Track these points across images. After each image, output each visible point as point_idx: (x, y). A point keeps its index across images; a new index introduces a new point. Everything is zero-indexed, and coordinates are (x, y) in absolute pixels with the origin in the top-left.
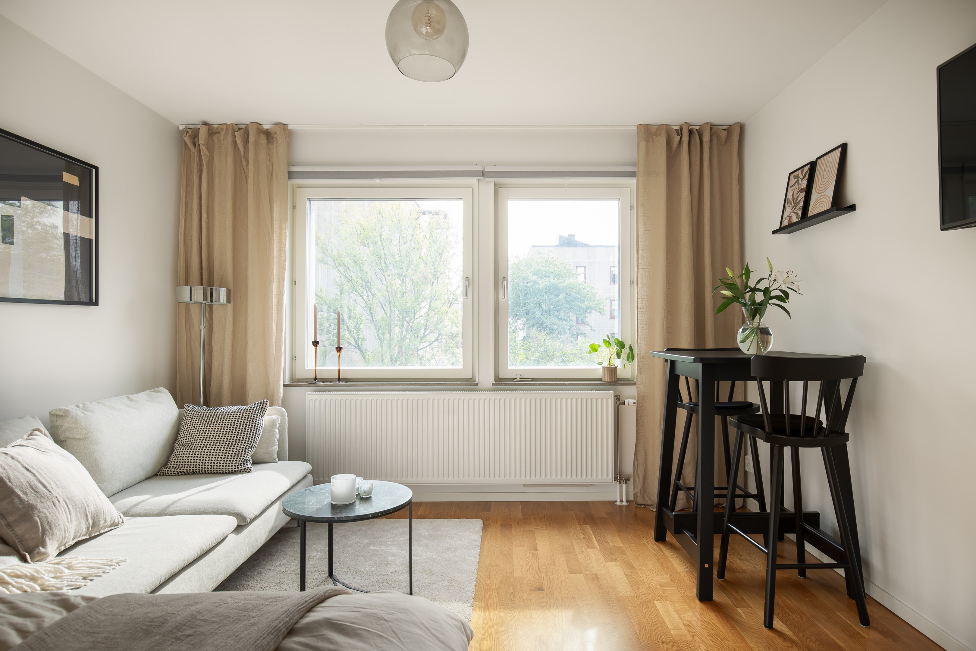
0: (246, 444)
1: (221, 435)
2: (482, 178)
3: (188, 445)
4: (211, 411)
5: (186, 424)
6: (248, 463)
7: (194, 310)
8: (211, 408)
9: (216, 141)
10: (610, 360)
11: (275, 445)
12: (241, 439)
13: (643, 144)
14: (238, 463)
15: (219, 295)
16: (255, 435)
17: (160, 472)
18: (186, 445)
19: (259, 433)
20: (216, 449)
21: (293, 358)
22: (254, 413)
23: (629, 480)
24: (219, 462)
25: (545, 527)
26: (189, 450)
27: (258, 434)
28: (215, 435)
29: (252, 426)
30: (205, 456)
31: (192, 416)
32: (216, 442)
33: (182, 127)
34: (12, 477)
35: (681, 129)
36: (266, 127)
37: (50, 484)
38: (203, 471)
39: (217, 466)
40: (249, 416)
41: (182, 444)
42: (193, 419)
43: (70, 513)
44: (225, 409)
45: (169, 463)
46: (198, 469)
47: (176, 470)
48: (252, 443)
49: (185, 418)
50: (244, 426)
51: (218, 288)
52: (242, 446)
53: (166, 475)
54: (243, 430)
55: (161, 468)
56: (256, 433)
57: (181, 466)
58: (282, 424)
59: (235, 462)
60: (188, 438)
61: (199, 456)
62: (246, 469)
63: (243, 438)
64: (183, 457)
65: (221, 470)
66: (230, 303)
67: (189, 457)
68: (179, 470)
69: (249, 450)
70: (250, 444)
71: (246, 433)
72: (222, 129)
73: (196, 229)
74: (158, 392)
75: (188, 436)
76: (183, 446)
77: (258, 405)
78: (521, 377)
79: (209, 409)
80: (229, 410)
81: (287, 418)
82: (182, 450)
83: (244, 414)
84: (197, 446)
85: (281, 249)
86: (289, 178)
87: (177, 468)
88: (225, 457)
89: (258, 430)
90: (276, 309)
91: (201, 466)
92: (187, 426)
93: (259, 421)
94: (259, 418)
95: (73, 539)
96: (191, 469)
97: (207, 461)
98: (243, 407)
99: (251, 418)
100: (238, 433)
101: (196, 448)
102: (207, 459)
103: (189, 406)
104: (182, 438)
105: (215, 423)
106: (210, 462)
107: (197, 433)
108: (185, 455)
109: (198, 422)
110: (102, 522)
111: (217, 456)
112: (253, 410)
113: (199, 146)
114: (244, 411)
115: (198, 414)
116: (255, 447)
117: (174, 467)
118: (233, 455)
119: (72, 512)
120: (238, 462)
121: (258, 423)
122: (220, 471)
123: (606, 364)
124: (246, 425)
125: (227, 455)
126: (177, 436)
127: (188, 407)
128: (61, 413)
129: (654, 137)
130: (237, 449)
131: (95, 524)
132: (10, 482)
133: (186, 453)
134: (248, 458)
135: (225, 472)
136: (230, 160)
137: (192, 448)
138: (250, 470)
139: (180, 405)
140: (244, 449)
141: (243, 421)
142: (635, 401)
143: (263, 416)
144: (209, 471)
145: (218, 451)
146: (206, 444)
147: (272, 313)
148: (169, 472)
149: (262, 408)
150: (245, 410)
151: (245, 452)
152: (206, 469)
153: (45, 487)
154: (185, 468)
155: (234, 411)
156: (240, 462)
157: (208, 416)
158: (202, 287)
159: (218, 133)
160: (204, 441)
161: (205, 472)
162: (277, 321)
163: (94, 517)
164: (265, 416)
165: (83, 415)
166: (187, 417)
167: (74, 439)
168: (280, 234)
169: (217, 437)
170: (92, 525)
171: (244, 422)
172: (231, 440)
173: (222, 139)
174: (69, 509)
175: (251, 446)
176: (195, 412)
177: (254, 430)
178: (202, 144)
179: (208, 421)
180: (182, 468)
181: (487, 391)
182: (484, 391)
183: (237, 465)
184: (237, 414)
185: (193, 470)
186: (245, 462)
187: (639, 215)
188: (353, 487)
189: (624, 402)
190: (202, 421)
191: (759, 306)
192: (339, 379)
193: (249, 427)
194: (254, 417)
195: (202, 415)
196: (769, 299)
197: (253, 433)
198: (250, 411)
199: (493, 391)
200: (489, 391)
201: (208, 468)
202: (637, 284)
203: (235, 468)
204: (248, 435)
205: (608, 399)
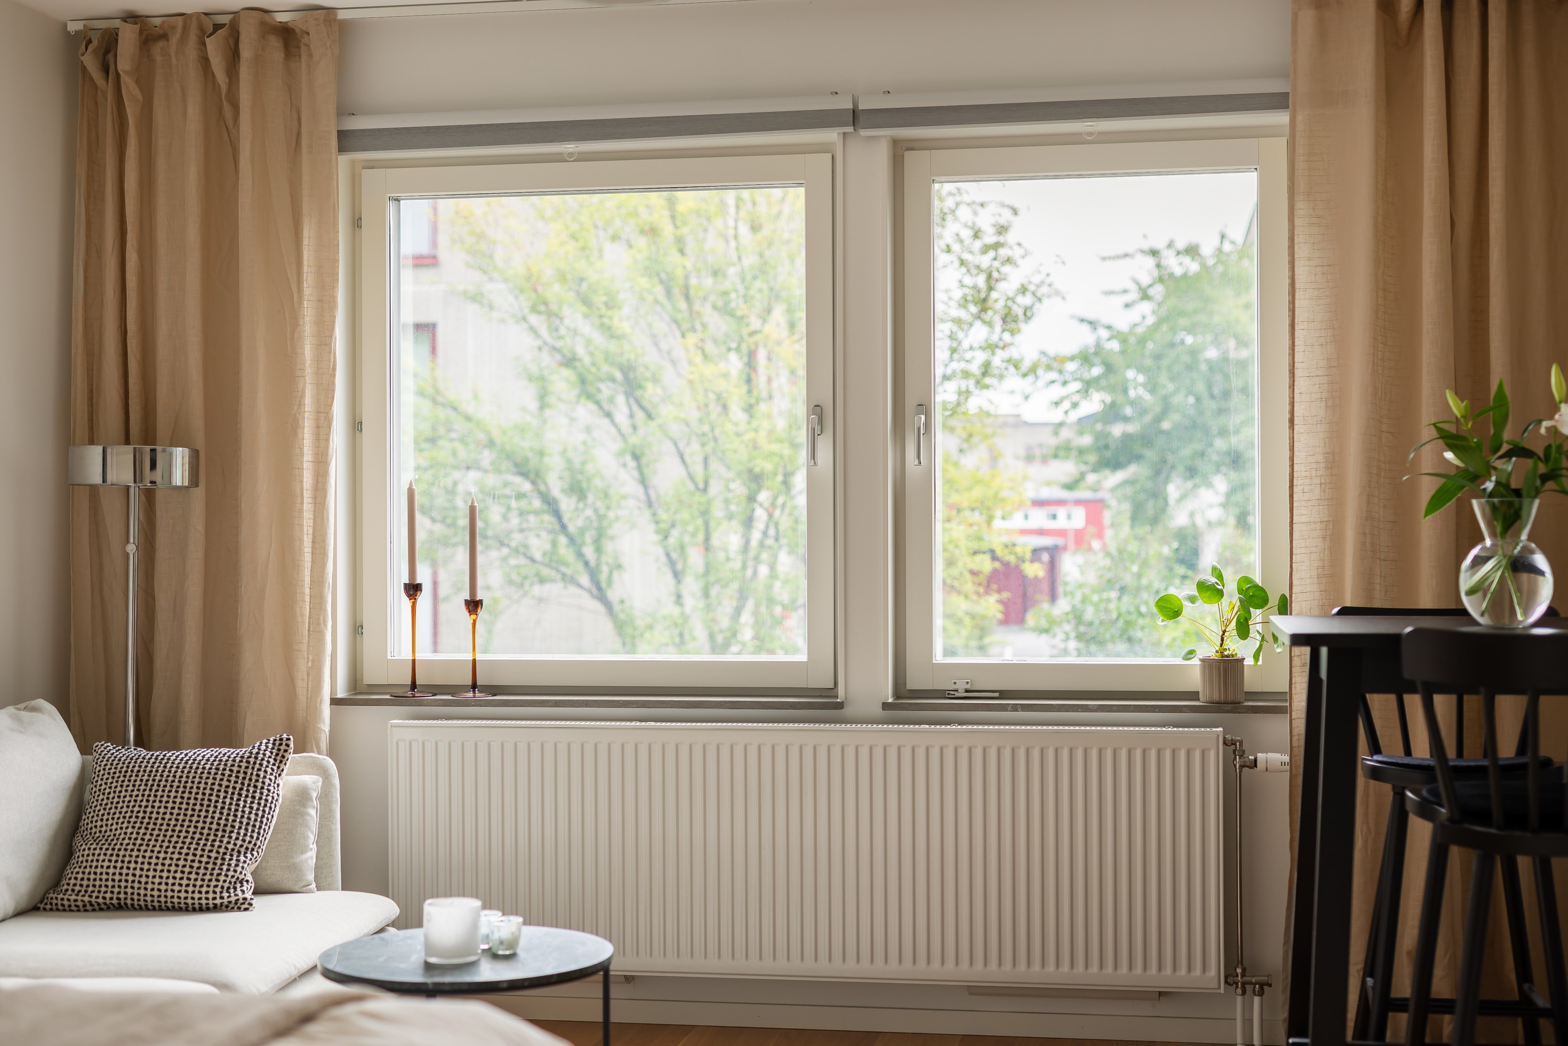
0: (239, 843)
1: (181, 817)
2: (850, 129)
3: (106, 840)
4: (156, 759)
5: (100, 790)
6: (244, 888)
7: (111, 507)
8: (158, 753)
9: (159, 58)
10: (1222, 640)
11: (304, 850)
12: (228, 829)
13: (1308, 16)
14: (222, 887)
15: (170, 466)
16: (261, 822)
17: (46, 901)
18: (101, 840)
19: (270, 817)
20: (171, 850)
21: (357, 629)
22: (257, 766)
23: (1270, 985)
24: (177, 881)
26: (109, 852)
27: (268, 819)
28: (168, 816)
29: (253, 797)
30: (146, 867)
31: (113, 770)
33: (75, 27)
36: (282, 18)
38: (142, 903)
39: (173, 891)
40: (245, 773)
41: (93, 838)
42: (116, 779)
44: (189, 755)
45: (64, 882)
46: (129, 896)
47: (79, 898)
48: (253, 840)
49: (98, 776)
50: (236, 797)
51: (168, 449)
52: (230, 847)
53: (58, 910)
54: (233, 807)
55: (47, 891)
56: (263, 816)
57: (91, 889)
58: (325, 796)
59: (214, 883)
60: (104, 823)
61: (132, 865)
62: (241, 901)
63: (233, 826)
64: (96, 867)
65: (182, 901)
66: (197, 486)
67: (108, 867)
68: (86, 899)
69: (246, 857)
70: (250, 842)
71: (239, 814)
72: (174, 28)
73: (112, 292)
74: (34, 709)
75: (105, 817)
76: (95, 841)
77: (267, 747)
78: (968, 687)
79: (152, 755)
80: (200, 758)
81: (337, 782)
82: (92, 851)
83: (235, 769)
84: (127, 841)
85: (324, 342)
86: (342, 148)
87: (83, 893)
88: (191, 870)
89: (267, 809)
90: (310, 500)
91: (136, 891)
92: (104, 794)
93: (270, 788)
94: (270, 780)
96: (115, 896)
97: (150, 879)
98: (232, 752)
99: (250, 780)
100: (221, 813)
101: (124, 846)
102: (151, 874)
103: (105, 748)
104: (92, 822)
105: (168, 788)
106: (157, 880)
107: (126, 812)
108: (100, 863)
109: (128, 786)
111: (173, 868)
112: (256, 758)
113: (118, 75)
114: (234, 761)
115: (128, 767)
116: (260, 850)
117: (76, 892)
118: (210, 866)
120: (221, 883)
121: (269, 790)
122: (179, 903)
123: (1209, 651)
124: (240, 794)
125: (196, 865)
127: (102, 749)
130: (218, 852)
133: (102, 857)
134: (245, 875)
135: (190, 906)
136: (193, 111)
137: (117, 847)
138: (251, 904)
139: (85, 748)
140: (235, 854)
141: (232, 784)
142: (1286, 758)
143: (280, 775)
144: (156, 904)
145: (176, 856)
146: (147, 837)
147: (301, 511)
148: (66, 903)
149: (277, 755)
150: (238, 759)
151: (238, 861)
152: (149, 898)
154: (101, 895)
155: (212, 759)
156: (226, 885)
157: (151, 771)
158: (130, 448)
159: (164, 36)
160: (142, 831)
161: (146, 906)
162: (314, 530)
164: (284, 774)
166: (102, 772)
169: (173, 823)
171: (234, 788)
173: (173, 54)
175: (251, 846)
176: (119, 760)
177: (258, 809)
178: (125, 72)
179: (150, 783)
180: (94, 895)
181: (867, 723)
182: (857, 723)
183: (218, 890)
184: (217, 769)
185: (118, 899)
186: (238, 885)
187: (1298, 222)
188: (475, 926)
189: (1256, 760)
190: (138, 783)
191: (1516, 500)
192: (474, 686)
193: (245, 802)
194: (258, 775)
195: (137, 769)
196: (1545, 478)
197: (257, 815)
198: (248, 762)
199: (883, 723)
200: (872, 723)
201: (152, 896)
202: (1292, 421)
203: (214, 899)
204: (245, 821)
205: (1209, 750)
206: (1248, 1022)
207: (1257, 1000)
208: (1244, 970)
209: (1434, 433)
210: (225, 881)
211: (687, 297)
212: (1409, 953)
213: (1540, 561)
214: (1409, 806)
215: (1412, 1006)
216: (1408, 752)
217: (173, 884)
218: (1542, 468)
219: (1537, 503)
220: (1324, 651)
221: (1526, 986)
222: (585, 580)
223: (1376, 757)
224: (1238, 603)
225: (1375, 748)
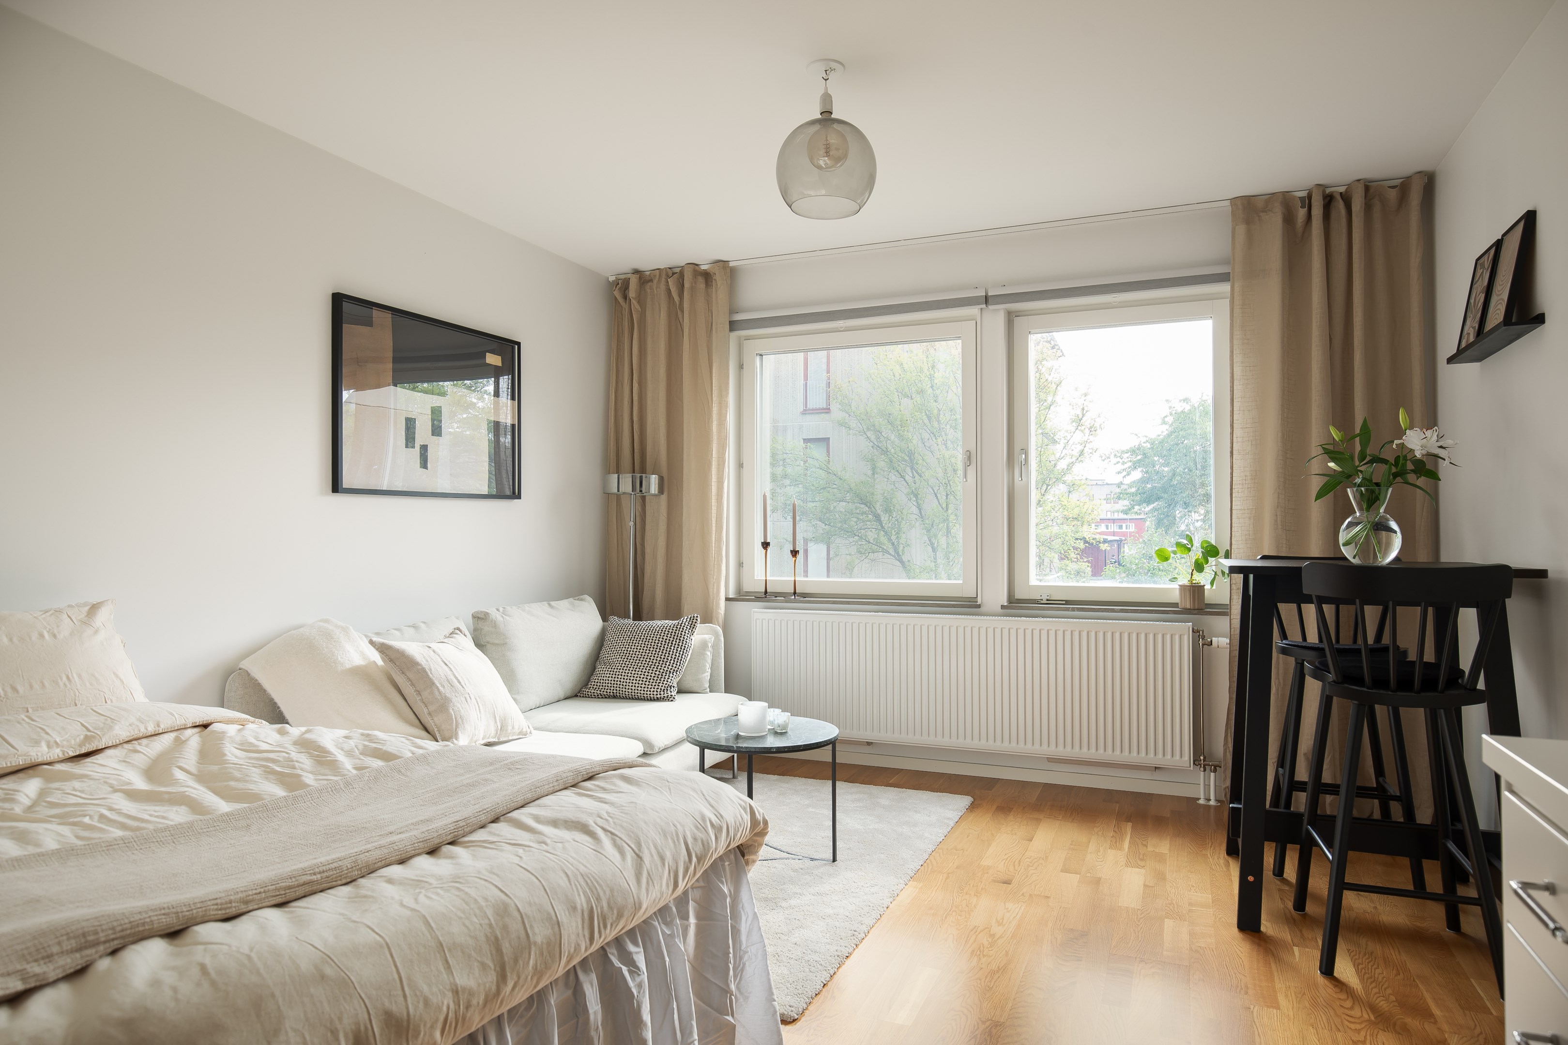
0: (670, 667)
1: (644, 654)
2: (984, 306)
3: (609, 664)
4: (635, 625)
5: (608, 639)
6: (672, 690)
7: (625, 502)
8: (636, 622)
9: (649, 291)
10: (1191, 575)
11: (704, 672)
12: (665, 660)
13: (1241, 229)
14: (661, 689)
15: (650, 484)
16: (682, 657)
17: (580, 692)
18: (607, 664)
19: (687, 654)
20: (637, 670)
21: (740, 565)
22: (681, 630)
23: (1220, 767)
24: (640, 685)
25: (1061, 817)
26: (610, 670)
27: (685, 656)
28: (637, 653)
29: (678, 645)
30: (626, 678)
31: (615, 630)
32: (638, 661)
33: (612, 279)
34: (433, 669)
35: (1310, 196)
36: (703, 267)
37: (464, 680)
38: (624, 695)
39: (638, 690)
40: (675, 633)
41: (604, 662)
42: (616, 634)
43: (480, 712)
45: (589, 683)
46: (618, 692)
47: (595, 691)
48: (677, 667)
49: (608, 633)
50: (670, 644)
51: (649, 476)
52: (666, 669)
53: (586, 697)
54: (668, 650)
55: (582, 688)
56: (683, 655)
57: (601, 687)
58: (715, 646)
59: (657, 687)
60: (609, 655)
61: (620, 677)
62: (670, 696)
63: (667, 659)
64: (604, 677)
65: (642, 695)
66: (663, 494)
67: (609, 677)
68: (599, 692)
69: (674, 675)
70: (676, 667)
71: (671, 653)
72: (655, 276)
73: (627, 404)
74: (582, 600)
75: (610, 653)
76: (604, 664)
77: (687, 620)
78: (1048, 598)
79: (641, 623)
81: (722, 640)
82: (603, 669)
83: (671, 631)
84: (618, 665)
85: (722, 423)
86: (732, 329)
87: (597, 689)
88: (646, 680)
89: (685, 651)
90: (715, 501)
92: (610, 641)
93: (687, 640)
94: (688, 637)
95: (483, 739)
96: (612, 691)
97: (628, 684)
98: (674, 622)
99: (677, 636)
100: (662, 652)
101: (616, 667)
102: (628, 681)
103: (614, 619)
104: (604, 655)
105: (639, 639)
106: (631, 685)
107: (619, 651)
108: (605, 675)
109: (621, 638)
110: (510, 728)
111: (638, 679)
112: (681, 626)
113: (630, 300)
114: (670, 627)
115: (622, 629)
116: (681, 671)
117: (594, 688)
118: (655, 678)
119: (482, 710)
120: (660, 687)
121: (686, 642)
122: (640, 696)
123: (1184, 580)
124: (672, 643)
125: (649, 678)
126: (599, 653)
127: (611, 619)
128: (482, 616)
129: (1261, 214)
130: (660, 672)
131: (503, 728)
132: (431, 673)
133: (607, 672)
134: (673, 684)
135: (646, 698)
136: (663, 314)
137: (613, 667)
138: (674, 698)
139: (605, 619)
140: (668, 672)
141: (668, 638)
142: (1228, 641)
143: (692, 635)
144: (630, 696)
145: (640, 673)
146: (627, 663)
147: (712, 506)
148: (589, 693)
149: (692, 624)
150: (672, 626)
151: (669, 676)
152: (627, 693)
153: (460, 683)
154: (606, 690)
156: (663, 688)
157: (632, 631)
158: (632, 475)
159: (651, 280)
160: (625, 660)
161: (626, 697)
162: (719, 515)
163: (502, 720)
164: (695, 634)
165: (502, 619)
166: (610, 631)
167: (493, 644)
168: (720, 403)
169: (640, 656)
170: (501, 729)
171: (669, 640)
172: (654, 661)
173: (655, 289)
174: (479, 707)
175: (676, 669)
176: (619, 626)
177: (680, 651)
178: (633, 297)
179: (631, 636)
180: (602, 690)
181: (993, 616)
182: (987, 616)
183: (659, 690)
184: (662, 631)
185: (613, 693)
186: (669, 688)
187: (1235, 342)
188: (763, 717)
189: (1211, 641)
190: (625, 636)
191: (1377, 488)
192: (795, 593)
193: (674, 647)
194: (681, 634)
195: (625, 629)
196: (1395, 475)
197: (679, 654)
198: (677, 628)
199: (1001, 616)
200: (995, 616)
201: (628, 692)
202: (1232, 453)
203: (657, 695)
204: (674, 656)
205: (1184, 635)
206: (1207, 786)
207: (1212, 774)
208: (1205, 758)
209: (1320, 451)
210: (662, 686)
211: (939, 421)
212: (1305, 754)
213: (1394, 525)
214: (1306, 671)
215: (1309, 787)
216: (1304, 638)
217: (644, 688)
218: (1394, 470)
219: (1390, 490)
220: (1251, 576)
221: (1381, 779)
222: (892, 551)
223: (1284, 642)
224: (1201, 555)
225: (1284, 636)
